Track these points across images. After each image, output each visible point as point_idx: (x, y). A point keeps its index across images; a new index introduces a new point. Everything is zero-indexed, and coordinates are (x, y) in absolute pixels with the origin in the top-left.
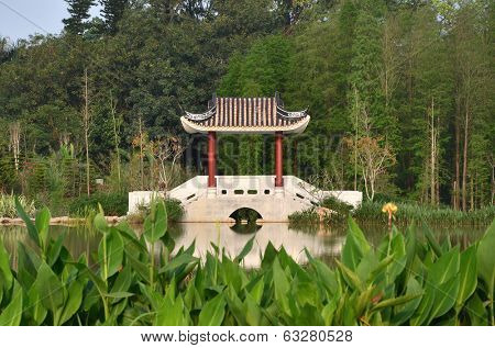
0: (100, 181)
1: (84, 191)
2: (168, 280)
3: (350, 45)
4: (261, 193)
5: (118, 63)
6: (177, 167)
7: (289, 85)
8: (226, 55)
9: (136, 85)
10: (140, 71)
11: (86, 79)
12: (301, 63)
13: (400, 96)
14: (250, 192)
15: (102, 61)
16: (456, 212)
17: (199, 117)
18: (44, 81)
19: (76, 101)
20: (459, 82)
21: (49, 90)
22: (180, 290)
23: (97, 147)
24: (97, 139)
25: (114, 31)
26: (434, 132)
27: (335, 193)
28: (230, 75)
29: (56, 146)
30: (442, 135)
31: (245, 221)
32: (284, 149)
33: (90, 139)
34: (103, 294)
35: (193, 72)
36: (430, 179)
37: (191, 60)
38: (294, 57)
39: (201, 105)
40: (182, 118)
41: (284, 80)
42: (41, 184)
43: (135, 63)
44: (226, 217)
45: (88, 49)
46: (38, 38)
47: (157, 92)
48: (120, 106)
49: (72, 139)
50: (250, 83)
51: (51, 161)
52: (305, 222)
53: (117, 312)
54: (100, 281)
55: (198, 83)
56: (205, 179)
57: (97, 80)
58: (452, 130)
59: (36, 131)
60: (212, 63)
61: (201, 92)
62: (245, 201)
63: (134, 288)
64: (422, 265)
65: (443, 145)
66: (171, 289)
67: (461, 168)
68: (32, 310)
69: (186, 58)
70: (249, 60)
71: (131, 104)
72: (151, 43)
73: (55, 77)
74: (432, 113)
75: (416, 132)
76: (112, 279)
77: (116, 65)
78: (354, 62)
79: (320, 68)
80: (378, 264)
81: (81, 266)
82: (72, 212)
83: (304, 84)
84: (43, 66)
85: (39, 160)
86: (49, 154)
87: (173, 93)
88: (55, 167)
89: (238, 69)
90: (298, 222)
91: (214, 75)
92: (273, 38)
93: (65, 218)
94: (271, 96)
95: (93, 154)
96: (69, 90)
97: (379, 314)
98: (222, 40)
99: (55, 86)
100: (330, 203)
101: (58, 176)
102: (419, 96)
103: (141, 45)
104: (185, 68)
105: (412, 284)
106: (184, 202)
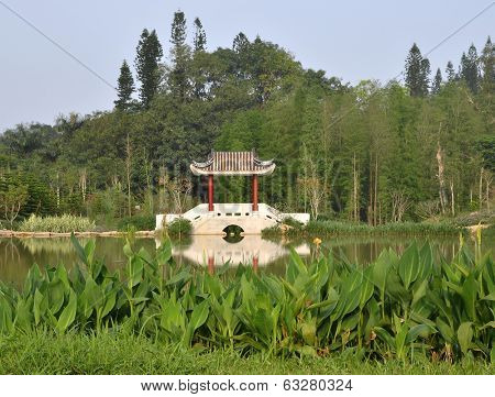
0: (137, 207)
1: (127, 213)
2: (172, 289)
3: (301, 116)
4: (243, 215)
5: (150, 129)
6: (189, 198)
7: (262, 143)
8: (220, 123)
9: (161, 143)
10: (164, 134)
11: (128, 139)
12: (270, 127)
13: (334, 151)
14: (237, 214)
15: (140, 127)
16: (369, 227)
17: (202, 165)
18: (102, 141)
19: (122, 154)
20: (372, 142)
21: (105, 147)
22: (180, 296)
23: (136, 184)
24: (136, 179)
25: (148, 108)
26: (356, 175)
27: (292, 215)
28: (222, 136)
29: (109, 183)
30: (361, 176)
31: (233, 234)
32: (259, 185)
33: (132, 179)
34: (130, 298)
35: (199, 134)
36: (354, 205)
37: (197, 127)
38: (264, 125)
39: (203, 156)
40: (191, 166)
41: (258, 140)
42: (100, 209)
43: (161, 128)
44: (221, 231)
45: (130, 120)
46: (98, 113)
47: (175, 147)
48: (151, 157)
49: (120, 179)
50: (237, 142)
51: (106, 194)
52: (273, 234)
53: (138, 310)
54: (127, 289)
55: (202, 141)
56: (206, 206)
57: (136, 140)
58: (367, 173)
59: (96, 174)
60: (211, 128)
61: (204, 147)
62: (233, 220)
63: (149, 295)
64: (339, 279)
65: (362, 183)
66: (173, 295)
67: (374, 198)
68: (83, 308)
69: (195, 126)
70: (235, 126)
71: (158, 156)
72: (171, 116)
73: (108, 138)
74: (354, 161)
75: (345, 174)
76: (135, 288)
77: (148, 130)
78: (304, 128)
79: (282, 132)
80: (308, 279)
81: (114, 280)
82: (119, 228)
83: (271, 142)
84: (101, 132)
85: (98, 193)
86: (105, 189)
87: (185, 148)
88: (109, 198)
89: (228, 133)
90: (268, 234)
91: (212, 136)
92: (251, 112)
93: (115, 232)
94: (250, 150)
95: (133, 189)
96: (118, 147)
97: (309, 313)
98: (218, 114)
99: (109, 144)
100: (288, 221)
101: (110, 204)
102: (347, 151)
103: (165, 117)
104: (193, 132)
105: (331, 291)
106: (193, 222)
